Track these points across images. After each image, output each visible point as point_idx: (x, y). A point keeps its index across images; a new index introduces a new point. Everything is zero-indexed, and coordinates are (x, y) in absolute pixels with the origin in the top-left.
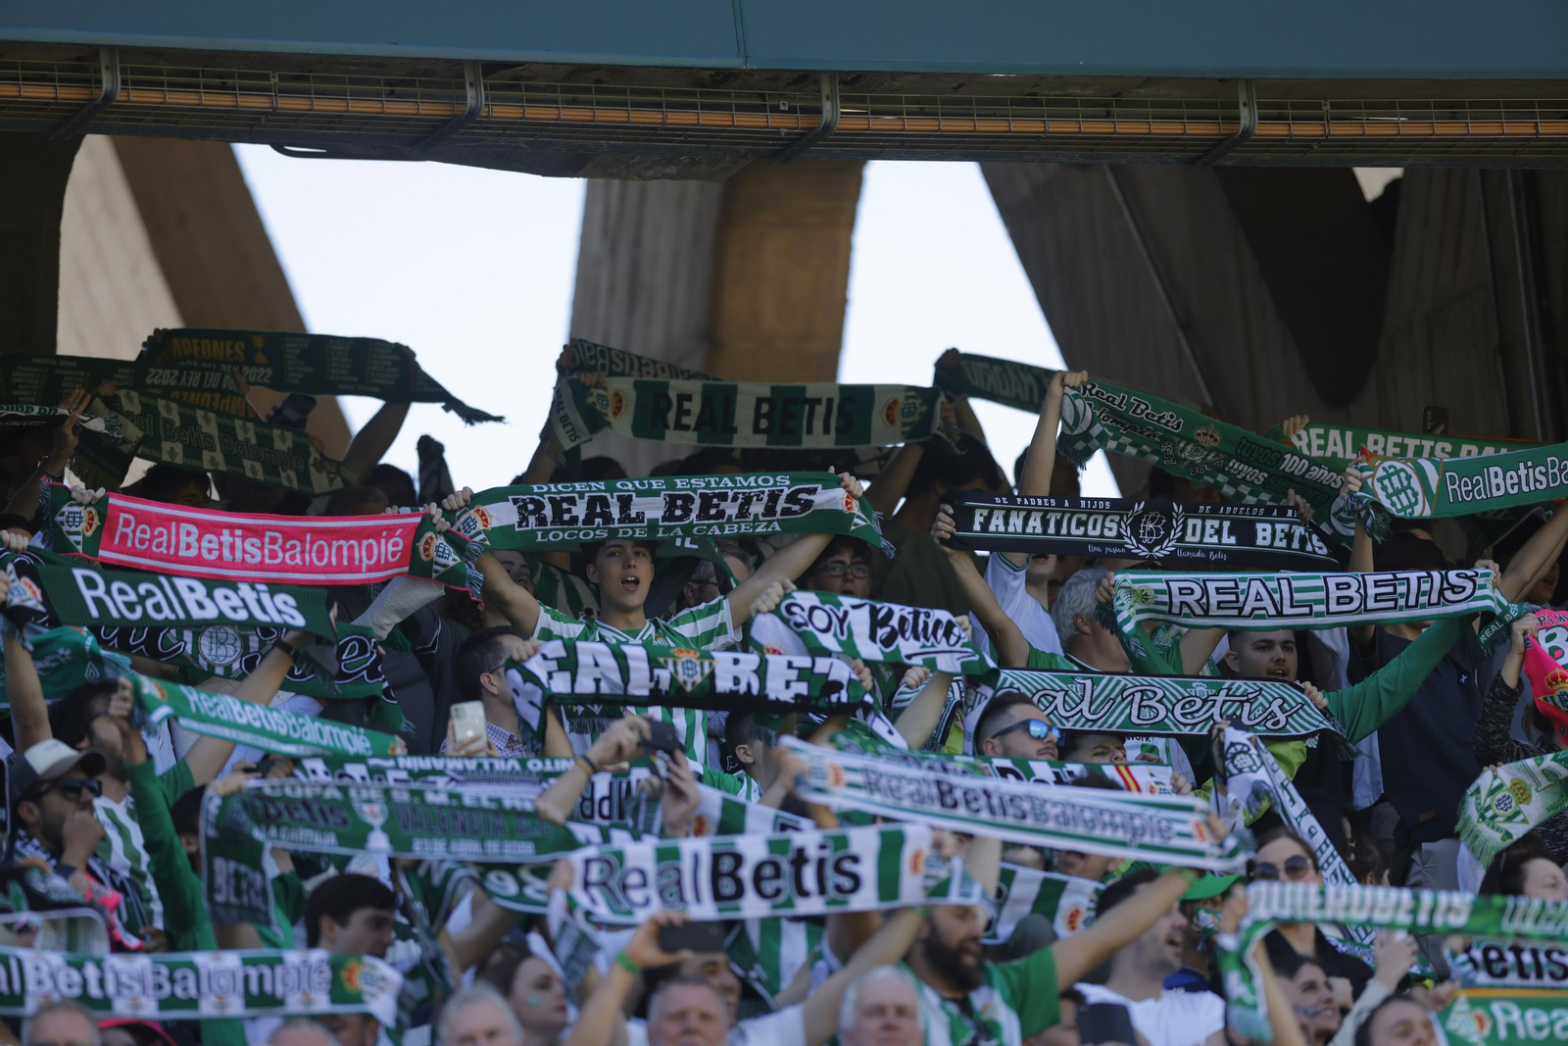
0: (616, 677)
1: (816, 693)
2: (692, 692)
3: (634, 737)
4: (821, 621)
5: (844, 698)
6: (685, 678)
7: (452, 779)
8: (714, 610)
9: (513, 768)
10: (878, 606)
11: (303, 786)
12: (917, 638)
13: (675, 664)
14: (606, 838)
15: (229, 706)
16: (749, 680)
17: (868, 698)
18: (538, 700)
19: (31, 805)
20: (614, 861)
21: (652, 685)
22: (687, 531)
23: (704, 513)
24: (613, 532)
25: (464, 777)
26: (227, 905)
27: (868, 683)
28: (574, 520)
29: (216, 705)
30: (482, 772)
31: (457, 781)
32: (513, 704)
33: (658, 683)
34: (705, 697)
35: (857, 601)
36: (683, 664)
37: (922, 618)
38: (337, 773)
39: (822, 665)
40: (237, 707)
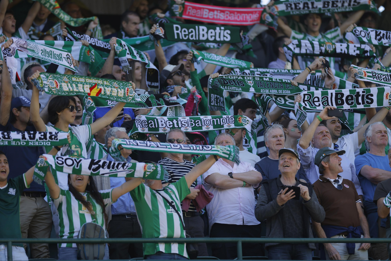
0: (311, 49)
1: (362, 53)
2: (330, 53)
3: (321, 63)
4: (363, 34)
5: (369, 54)
6: (329, 49)
7: (271, 74)
8: (336, 31)
9: (286, 72)
10: (377, 31)
11: (233, 76)
12: (387, 39)
13: (326, 46)
14: (309, 89)
15: (214, 56)
16: (345, 50)
17: (375, 55)
18: (291, 54)
19: (170, 80)
20: (311, 95)
21: (320, 51)
22: (329, 10)
23: (333, 6)
24: (310, 11)
25: (274, 74)
26: (214, 106)
27: (374, 51)
28: (300, 8)
29: (211, 56)
30: (278, 72)
31: (272, 75)
32: (285, 56)
33: (321, 50)
34: (334, 54)
35: (372, 29)
36: (328, 46)
37: (388, 34)
38: (242, 72)
39: (363, 46)
40: (215, 56)
